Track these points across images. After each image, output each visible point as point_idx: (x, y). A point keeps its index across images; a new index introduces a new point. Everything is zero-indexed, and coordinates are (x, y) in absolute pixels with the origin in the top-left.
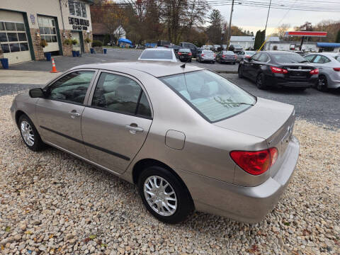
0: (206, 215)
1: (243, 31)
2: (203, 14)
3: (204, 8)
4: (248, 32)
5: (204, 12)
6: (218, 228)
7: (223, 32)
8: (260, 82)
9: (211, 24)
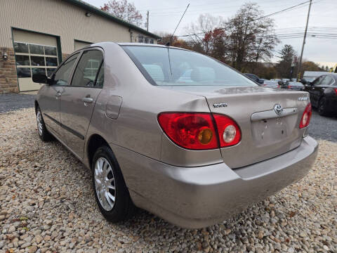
0: (166, 223)
1: (320, 67)
2: (271, 47)
3: (272, 42)
4: (327, 67)
5: (272, 46)
6: (170, 240)
7: (293, 65)
8: (322, 108)
9: (281, 60)
